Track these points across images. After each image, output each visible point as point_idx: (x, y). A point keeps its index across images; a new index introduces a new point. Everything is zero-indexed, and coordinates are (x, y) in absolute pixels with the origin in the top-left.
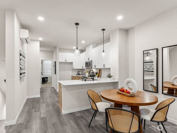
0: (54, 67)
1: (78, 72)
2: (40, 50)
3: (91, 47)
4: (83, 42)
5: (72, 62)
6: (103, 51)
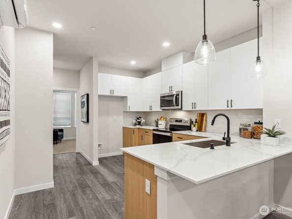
0: (82, 107)
1: (138, 119)
2: (55, 69)
3: (180, 59)
4: (166, 44)
5: (126, 97)
6: (258, 58)
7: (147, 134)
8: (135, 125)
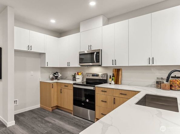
7: (66, 88)
8: (52, 79)
